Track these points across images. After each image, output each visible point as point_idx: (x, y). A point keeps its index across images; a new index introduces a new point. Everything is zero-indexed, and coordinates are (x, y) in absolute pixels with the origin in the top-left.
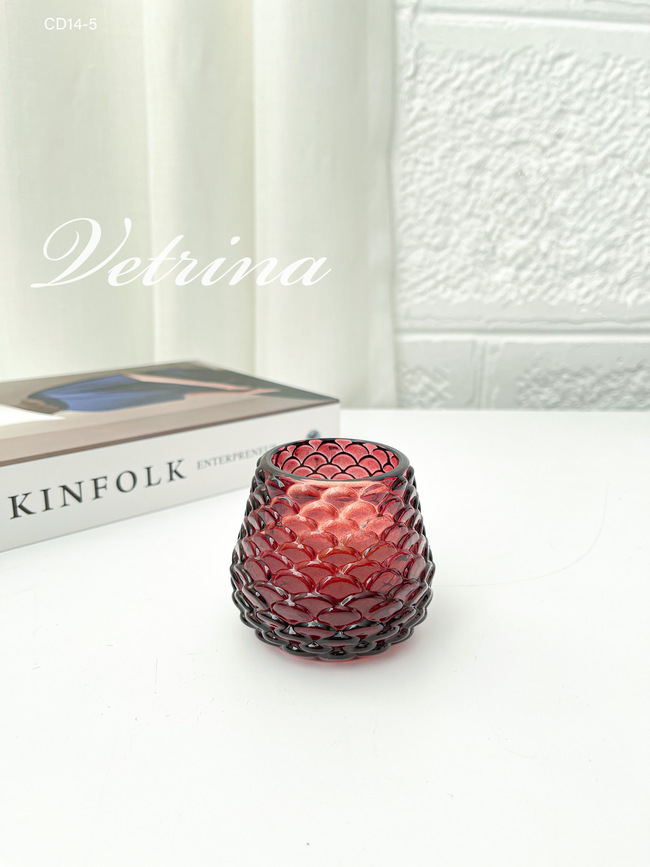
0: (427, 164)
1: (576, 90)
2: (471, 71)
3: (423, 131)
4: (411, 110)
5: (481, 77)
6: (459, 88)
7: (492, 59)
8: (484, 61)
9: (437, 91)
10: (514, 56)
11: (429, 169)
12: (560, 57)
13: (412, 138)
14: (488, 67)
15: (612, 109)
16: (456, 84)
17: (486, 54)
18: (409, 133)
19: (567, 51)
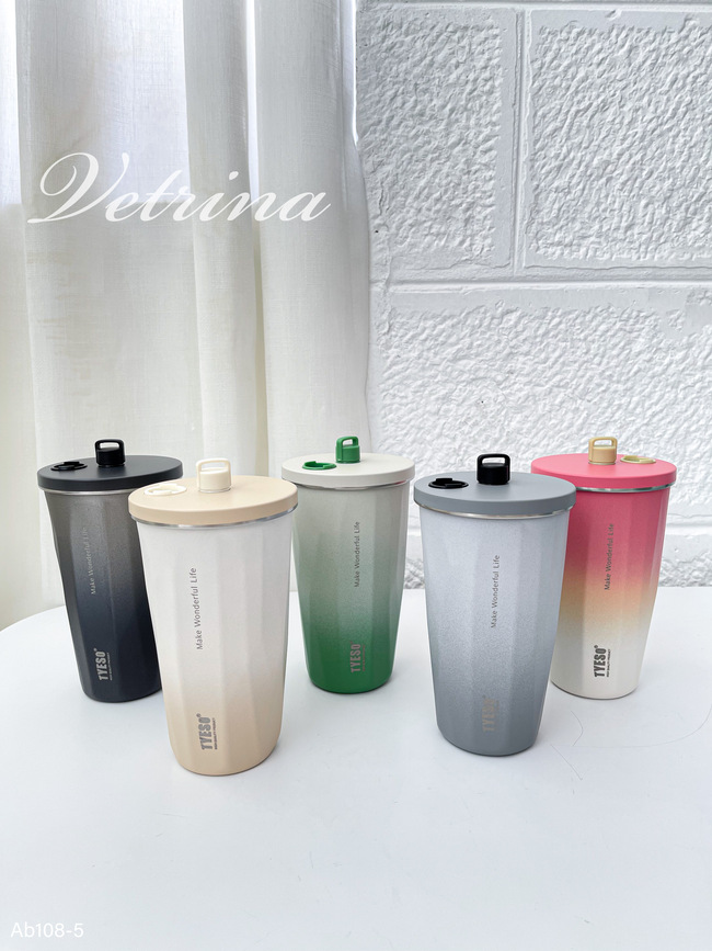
0: (402, 397)
1: (521, 337)
2: (435, 326)
3: (399, 373)
4: (388, 357)
5: (443, 331)
6: (426, 340)
7: (451, 316)
8: (445, 319)
9: (407, 342)
10: (468, 313)
11: (404, 401)
12: (509, 312)
13: (388, 379)
14: (449, 323)
15: (554, 351)
16: (423, 337)
17: (446, 313)
18: (386, 375)
19: (513, 307)
